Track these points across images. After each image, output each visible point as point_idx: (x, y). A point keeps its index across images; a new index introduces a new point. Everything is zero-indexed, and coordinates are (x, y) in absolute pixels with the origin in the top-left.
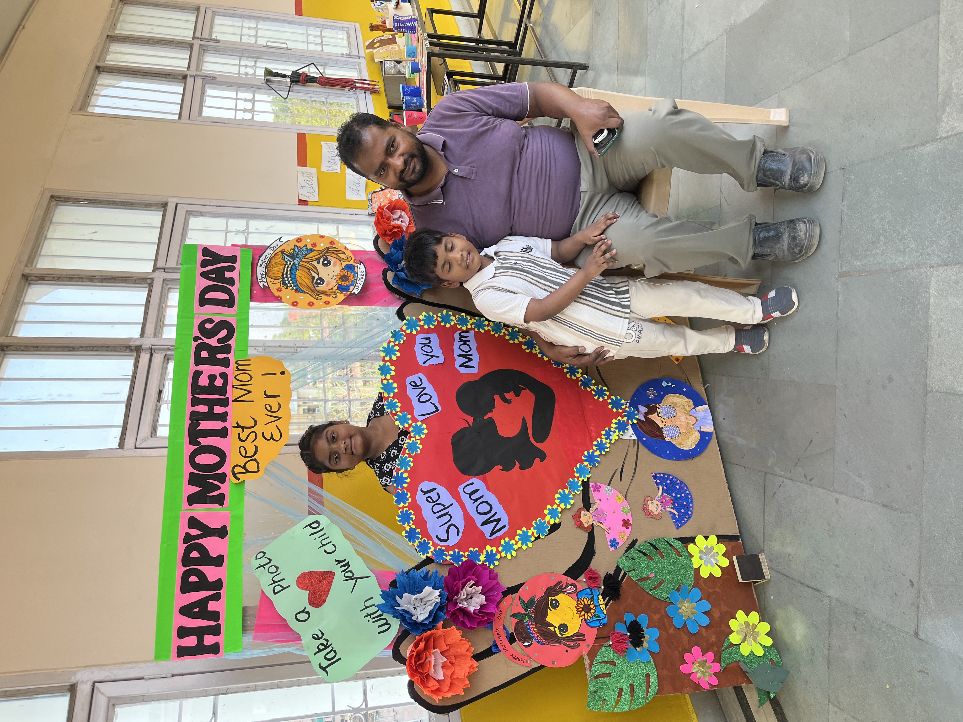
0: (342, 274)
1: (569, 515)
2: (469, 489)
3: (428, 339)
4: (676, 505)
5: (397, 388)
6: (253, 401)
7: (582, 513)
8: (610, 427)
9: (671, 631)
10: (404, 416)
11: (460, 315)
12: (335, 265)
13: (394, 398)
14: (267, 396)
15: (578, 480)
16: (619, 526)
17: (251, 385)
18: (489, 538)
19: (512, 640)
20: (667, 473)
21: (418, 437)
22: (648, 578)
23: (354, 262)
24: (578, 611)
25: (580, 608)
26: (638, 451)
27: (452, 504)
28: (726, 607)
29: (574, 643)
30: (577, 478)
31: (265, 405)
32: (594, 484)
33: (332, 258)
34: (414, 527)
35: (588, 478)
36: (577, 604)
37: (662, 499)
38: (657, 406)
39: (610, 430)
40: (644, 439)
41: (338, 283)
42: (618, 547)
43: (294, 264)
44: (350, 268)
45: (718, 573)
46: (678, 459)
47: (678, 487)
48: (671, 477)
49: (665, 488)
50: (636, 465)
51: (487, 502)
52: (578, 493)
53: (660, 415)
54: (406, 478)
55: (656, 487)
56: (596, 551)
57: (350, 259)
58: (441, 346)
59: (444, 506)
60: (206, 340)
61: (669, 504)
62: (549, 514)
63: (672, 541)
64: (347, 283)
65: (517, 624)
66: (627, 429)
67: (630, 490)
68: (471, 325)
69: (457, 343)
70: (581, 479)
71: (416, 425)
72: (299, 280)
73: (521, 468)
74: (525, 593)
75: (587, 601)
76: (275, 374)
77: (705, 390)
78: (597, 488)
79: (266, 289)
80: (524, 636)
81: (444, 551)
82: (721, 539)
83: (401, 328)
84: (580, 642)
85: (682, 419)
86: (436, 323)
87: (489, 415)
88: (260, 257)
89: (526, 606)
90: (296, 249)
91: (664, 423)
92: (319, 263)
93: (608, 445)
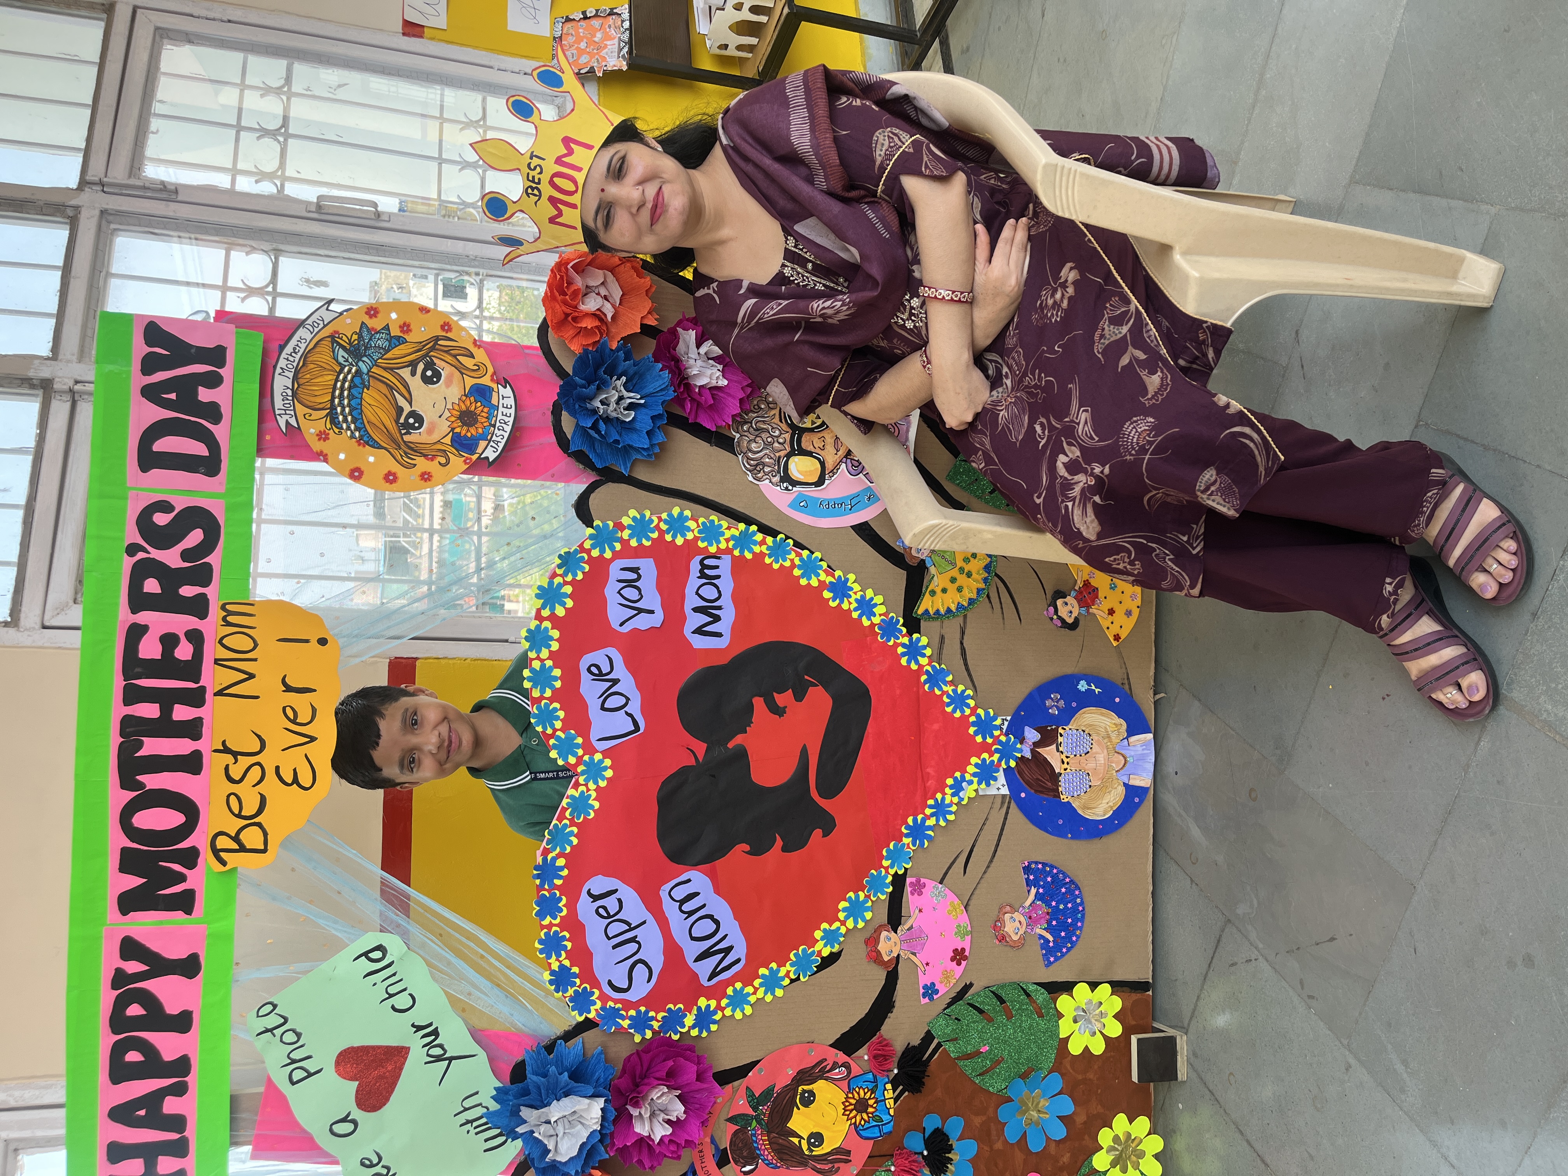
0: (464, 408)
1: (861, 939)
2: (680, 893)
3: (635, 570)
4: (1054, 923)
5: (561, 678)
6: (257, 697)
7: (884, 934)
8: (964, 771)
9: (999, 1146)
10: (572, 739)
11: (707, 518)
12: (448, 384)
13: (551, 700)
14: (289, 689)
15: (887, 872)
16: (944, 961)
17: (255, 660)
18: (706, 984)
19: (722, 1161)
20: (1049, 862)
21: (592, 786)
22: (978, 1053)
23: (492, 380)
24: (845, 1111)
25: (851, 1104)
26: (1005, 819)
27: (644, 922)
28: (1099, 1107)
29: (830, 1165)
30: (886, 869)
31: (284, 709)
32: (914, 880)
33: (443, 364)
34: (567, 963)
35: (906, 869)
36: (847, 1097)
37: (1031, 911)
38: (1060, 730)
39: (963, 777)
40: (1023, 795)
41: (453, 429)
42: (935, 997)
43: (359, 372)
44: (482, 393)
45: (1098, 1047)
46: (1076, 836)
47: (1063, 890)
48: (1055, 871)
49: (1041, 890)
50: (997, 845)
51: (710, 917)
52: (883, 897)
53: (1061, 749)
54: (561, 869)
55: (1026, 889)
56: (897, 1004)
57: (482, 367)
58: (660, 587)
59: (628, 924)
60: (156, 554)
61: (1043, 921)
62: (822, 939)
63: (1032, 988)
64: (473, 430)
65: (735, 1133)
66: (995, 779)
67: (977, 892)
68: (727, 540)
69: (694, 581)
70: (892, 871)
71: (592, 759)
72: (369, 414)
73: (785, 849)
74: (756, 1080)
75: (865, 1094)
76: (307, 641)
77: (1156, 703)
78: (918, 888)
79: (293, 431)
80: (745, 1154)
81: (619, 1010)
82: (1118, 986)
83: (581, 546)
84: (841, 1165)
85: (1100, 756)
86: (655, 535)
87: (738, 740)
88: (282, 348)
89: (755, 1102)
90: (365, 334)
91: (1065, 766)
92: (413, 374)
93: (954, 808)
